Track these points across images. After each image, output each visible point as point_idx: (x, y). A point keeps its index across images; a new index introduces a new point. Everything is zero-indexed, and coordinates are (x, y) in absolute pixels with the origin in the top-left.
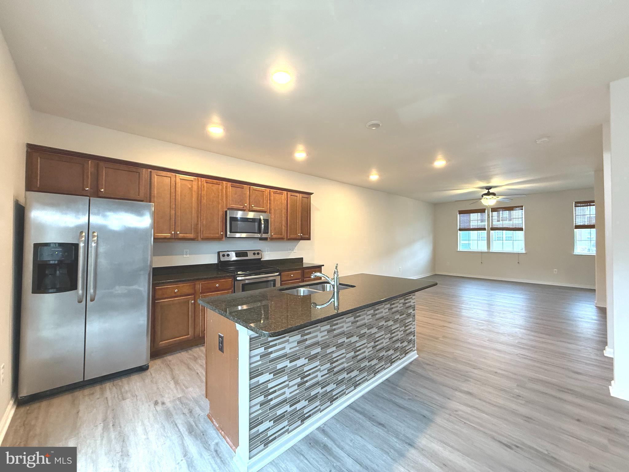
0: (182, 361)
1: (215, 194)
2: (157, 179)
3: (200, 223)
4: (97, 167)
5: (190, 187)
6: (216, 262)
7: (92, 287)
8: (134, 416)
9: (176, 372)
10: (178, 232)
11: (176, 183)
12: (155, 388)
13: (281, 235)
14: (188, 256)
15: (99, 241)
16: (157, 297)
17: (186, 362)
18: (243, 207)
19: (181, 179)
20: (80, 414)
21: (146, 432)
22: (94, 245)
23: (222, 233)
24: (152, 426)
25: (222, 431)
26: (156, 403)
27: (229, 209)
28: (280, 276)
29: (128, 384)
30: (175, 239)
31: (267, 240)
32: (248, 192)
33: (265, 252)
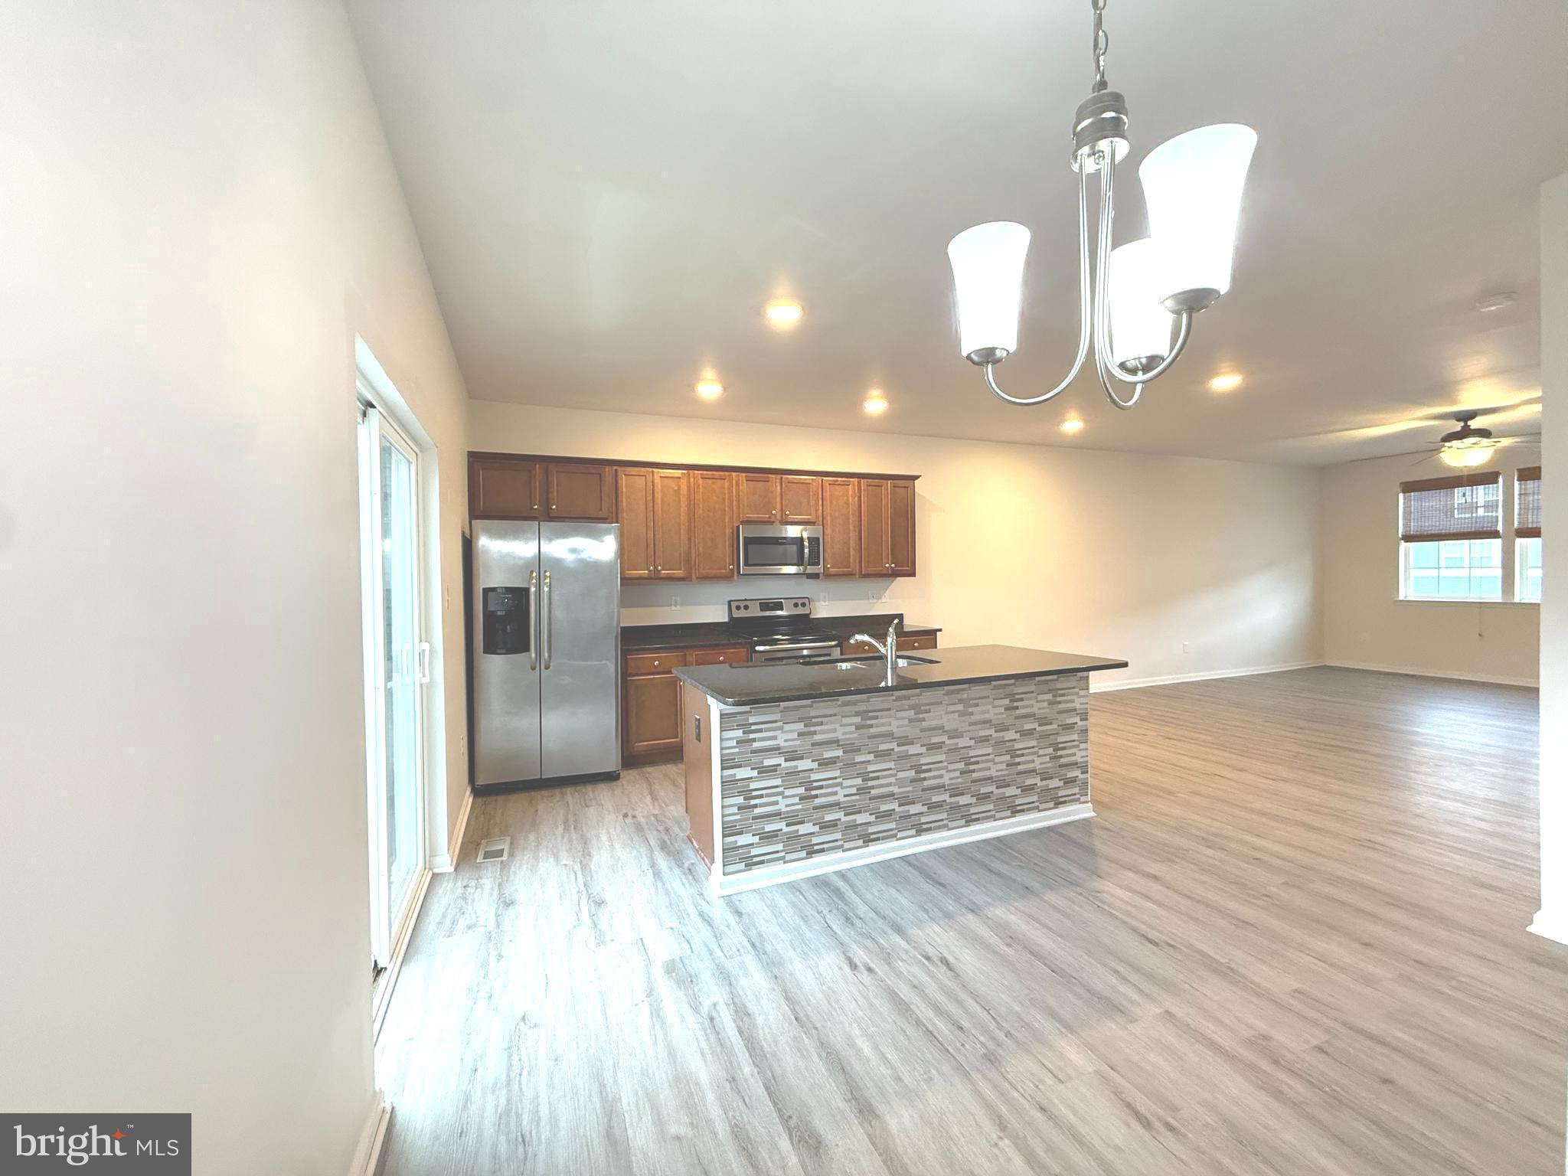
0: (667, 776)
1: (718, 497)
2: (626, 481)
3: (693, 551)
4: (547, 473)
5: (676, 488)
6: (726, 620)
7: (546, 650)
8: (598, 824)
9: (656, 786)
10: (659, 568)
11: (653, 485)
12: (626, 801)
13: (847, 568)
14: (679, 608)
15: (552, 585)
16: (630, 671)
17: (672, 776)
18: (770, 517)
19: (661, 477)
20: (539, 812)
21: (610, 839)
22: (546, 589)
23: (731, 567)
24: (618, 835)
25: (702, 852)
26: (626, 816)
27: (743, 523)
28: (839, 649)
29: (593, 792)
30: (656, 578)
31: (818, 578)
32: (779, 488)
33: (819, 601)
